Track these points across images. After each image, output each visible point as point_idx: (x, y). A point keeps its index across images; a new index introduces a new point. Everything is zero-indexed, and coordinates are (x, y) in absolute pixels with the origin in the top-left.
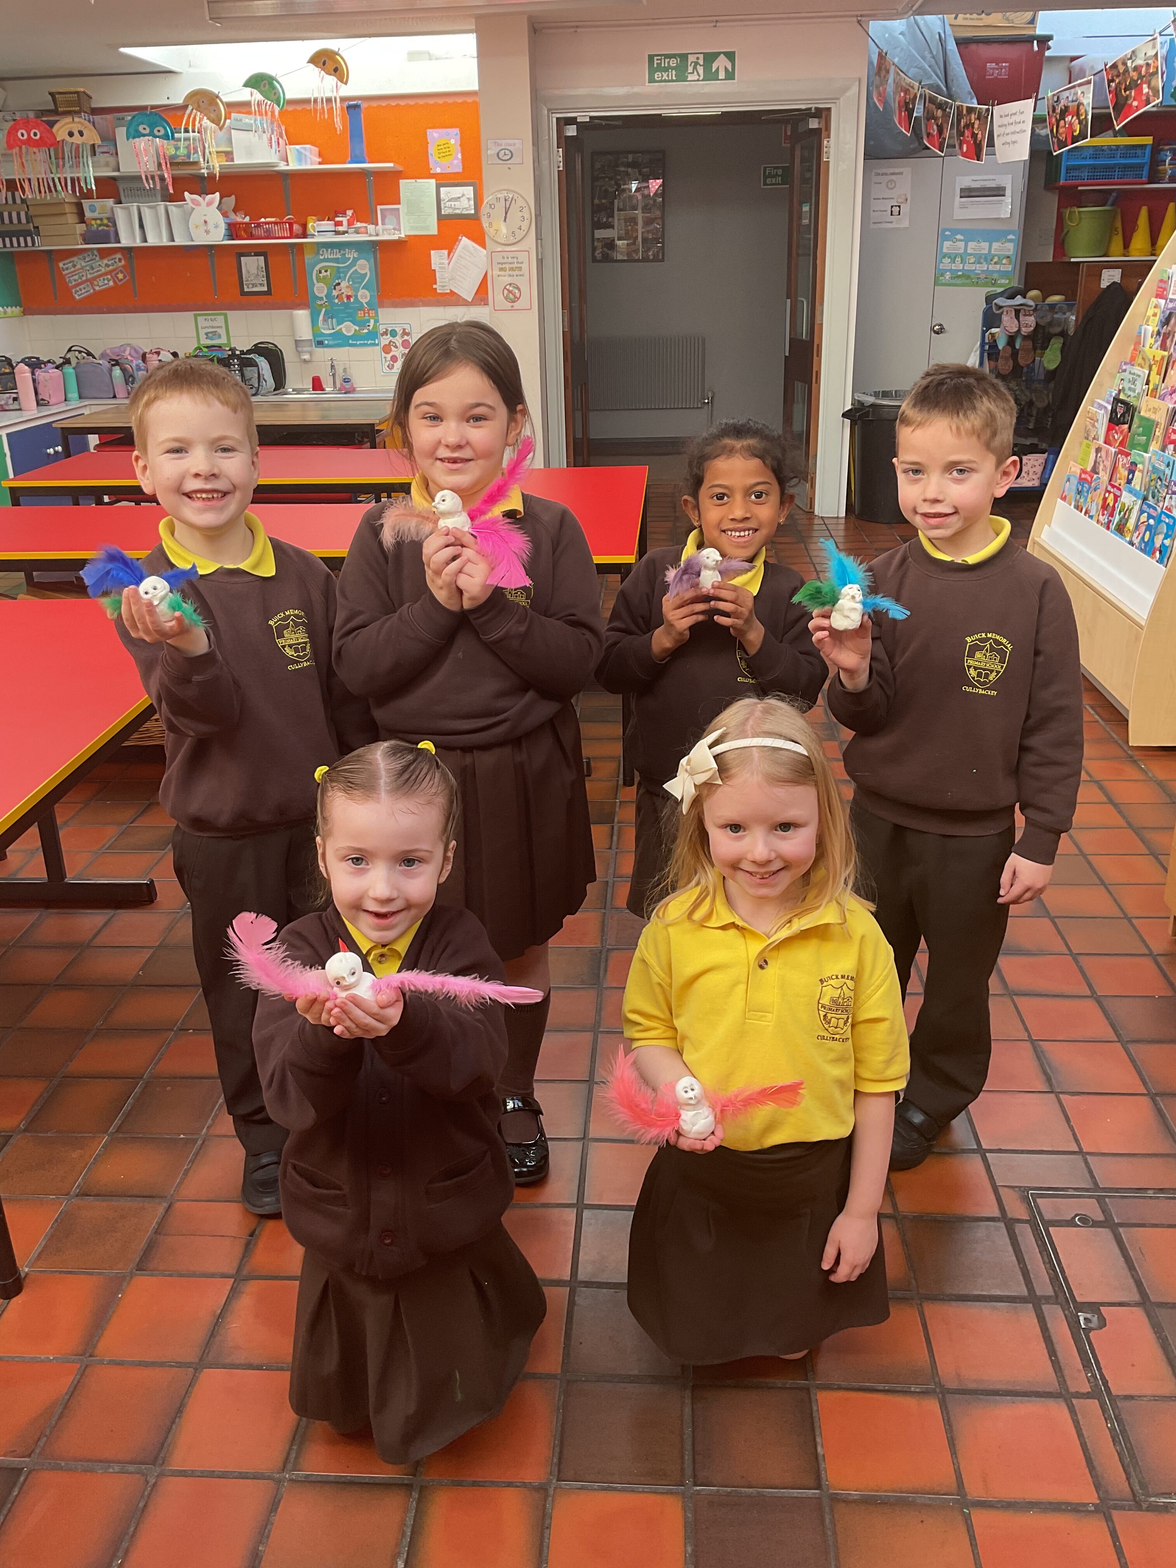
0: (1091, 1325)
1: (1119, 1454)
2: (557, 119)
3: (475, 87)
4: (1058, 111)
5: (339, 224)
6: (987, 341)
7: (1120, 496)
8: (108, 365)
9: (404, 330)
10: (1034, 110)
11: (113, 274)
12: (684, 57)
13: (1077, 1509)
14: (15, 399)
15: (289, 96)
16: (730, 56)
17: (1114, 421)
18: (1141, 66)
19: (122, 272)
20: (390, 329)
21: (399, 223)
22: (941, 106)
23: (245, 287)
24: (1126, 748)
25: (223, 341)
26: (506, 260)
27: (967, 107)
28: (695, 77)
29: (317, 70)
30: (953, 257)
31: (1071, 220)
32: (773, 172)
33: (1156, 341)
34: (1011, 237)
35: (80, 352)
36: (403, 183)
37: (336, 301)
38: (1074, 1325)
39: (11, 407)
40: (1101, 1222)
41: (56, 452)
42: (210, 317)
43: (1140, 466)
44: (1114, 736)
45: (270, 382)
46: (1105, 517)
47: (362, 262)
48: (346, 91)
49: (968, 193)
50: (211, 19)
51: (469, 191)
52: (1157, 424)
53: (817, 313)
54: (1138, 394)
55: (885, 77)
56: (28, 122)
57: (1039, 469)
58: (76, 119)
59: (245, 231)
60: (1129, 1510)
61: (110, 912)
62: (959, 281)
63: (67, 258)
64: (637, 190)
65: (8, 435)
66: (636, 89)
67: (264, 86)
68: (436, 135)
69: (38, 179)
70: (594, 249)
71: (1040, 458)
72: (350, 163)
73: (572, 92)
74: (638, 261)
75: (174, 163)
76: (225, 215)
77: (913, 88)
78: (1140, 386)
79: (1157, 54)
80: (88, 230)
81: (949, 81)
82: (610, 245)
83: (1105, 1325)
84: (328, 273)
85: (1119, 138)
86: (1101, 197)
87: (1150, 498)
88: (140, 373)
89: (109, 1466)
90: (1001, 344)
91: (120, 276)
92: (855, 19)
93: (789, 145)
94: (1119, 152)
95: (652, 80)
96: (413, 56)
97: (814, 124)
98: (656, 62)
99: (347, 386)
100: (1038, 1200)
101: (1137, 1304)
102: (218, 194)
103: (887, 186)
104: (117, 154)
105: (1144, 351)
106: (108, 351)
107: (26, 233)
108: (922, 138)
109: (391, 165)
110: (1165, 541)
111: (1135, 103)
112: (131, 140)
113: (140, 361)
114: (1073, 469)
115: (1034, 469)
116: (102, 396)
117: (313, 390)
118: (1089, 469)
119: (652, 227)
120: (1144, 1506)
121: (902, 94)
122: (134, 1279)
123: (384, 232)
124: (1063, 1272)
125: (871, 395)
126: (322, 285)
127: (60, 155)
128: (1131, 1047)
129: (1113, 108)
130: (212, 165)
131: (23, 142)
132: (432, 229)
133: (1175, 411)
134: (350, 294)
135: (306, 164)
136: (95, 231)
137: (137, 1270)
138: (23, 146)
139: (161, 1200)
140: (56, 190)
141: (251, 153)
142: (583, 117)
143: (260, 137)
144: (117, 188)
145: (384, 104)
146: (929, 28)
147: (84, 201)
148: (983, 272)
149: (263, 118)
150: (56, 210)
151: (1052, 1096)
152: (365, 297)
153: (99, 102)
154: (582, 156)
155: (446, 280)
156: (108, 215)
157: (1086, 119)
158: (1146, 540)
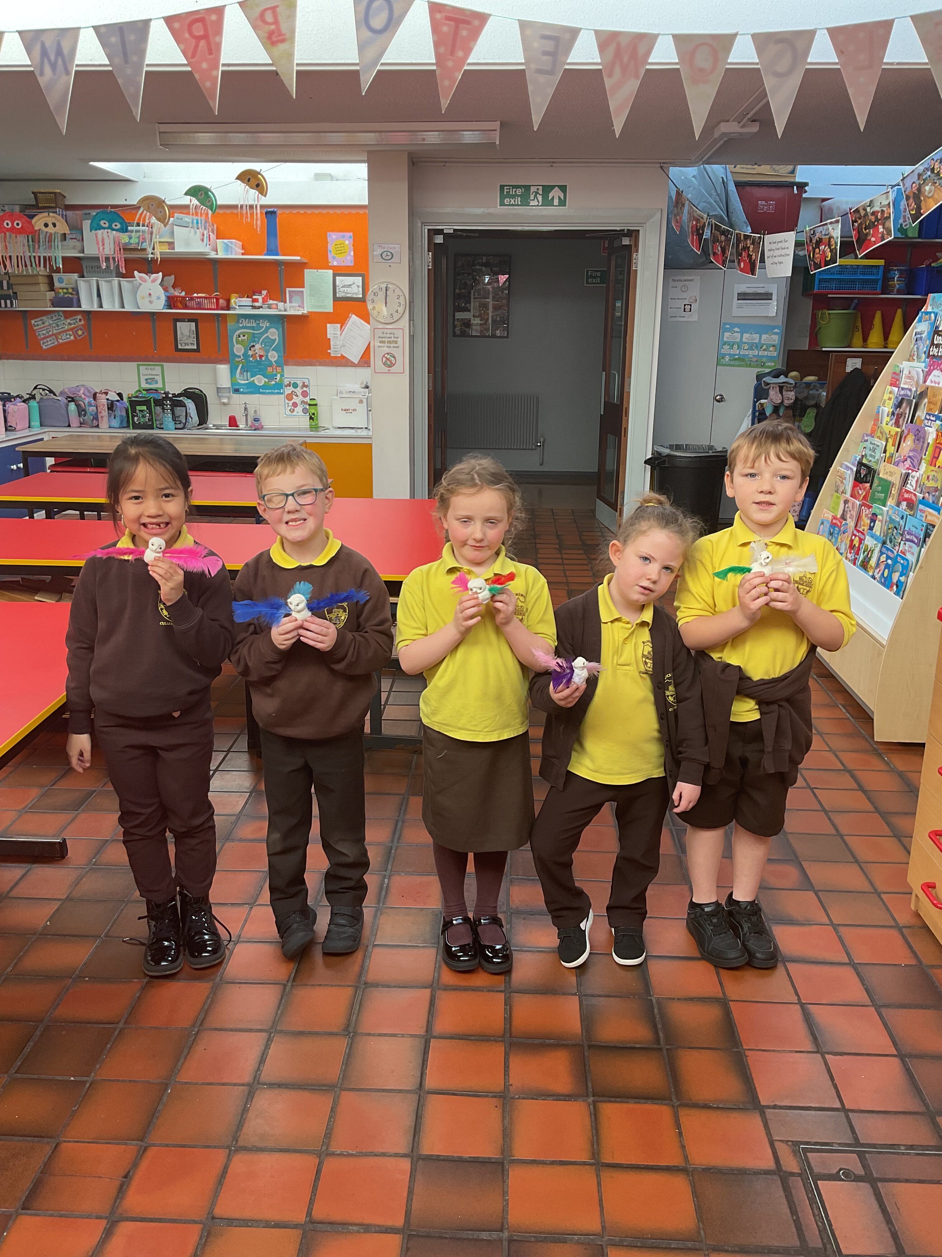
2: (428, 230)
3: (367, 203)
4: (814, 241)
5: (256, 300)
6: (757, 409)
7: (864, 540)
8: (66, 401)
9: (304, 383)
10: (796, 239)
11: (74, 331)
12: (527, 188)
15: (220, 203)
16: (563, 188)
17: (859, 480)
18: (878, 212)
19: (81, 330)
20: (292, 382)
21: (303, 303)
22: (724, 233)
23: (179, 345)
24: (872, 743)
25: (159, 385)
26: (385, 335)
27: (744, 235)
28: (535, 203)
29: (243, 185)
30: (731, 344)
31: (822, 318)
32: (594, 274)
33: (891, 420)
34: (776, 330)
35: (44, 390)
36: (307, 271)
37: (251, 359)
40: (861, 1176)
41: (18, 468)
42: (149, 367)
43: (879, 517)
44: (863, 732)
45: (195, 419)
46: (852, 555)
47: (273, 330)
48: (264, 201)
49: (743, 296)
50: (161, 145)
51: (359, 280)
52: (893, 484)
53: (626, 384)
54: (878, 460)
55: (681, 209)
56: (12, 214)
58: (51, 214)
59: (181, 302)
61: (27, 866)
62: (737, 363)
63: (38, 317)
64: (489, 283)
66: (491, 210)
67: (201, 195)
68: (334, 237)
69: (17, 257)
70: (454, 326)
72: (265, 255)
73: (441, 211)
74: (488, 337)
75: (126, 249)
76: (166, 290)
77: (702, 218)
78: (879, 454)
79: (889, 203)
80: (56, 297)
81: (730, 214)
82: (467, 324)
84: (246, 338)
85: (859, 261)
86: (846, 303)
87: (888, 542)
88: (91, 409)
90: (769, 411)
91: (80, 332)
92: (659, 165)
93: (606, 254)
94: (859, 270)
95: (502, 204)
96: (318, 177)
97: (626, 241)
98: (506, 190)
99: (256, 424)
100: (808, 1154)
102: (161, 273)
103: (682, 290)
104: (83, 240)
105: (882, 427)
106: (66, 390)
107: (6, 297)
108: (709, 255)
109: (299, 258)
110: (901, 578)
111: (873, 239)
112: (93, 231)
113: (92, 399)
114: (826, 515)
116: (59, 425)
117: (230, 426)
118: (839, 516)
119: (499, 312)
121: (694, 223)
122: (19, 1217)
123: (291, 308)
124: (830, 1225)
125: (667, 448)
126: (241, 346)
127: (37, 241)
128: (884, 1011)
129: (857, 241)
130: (158, 252)
131: (8, 230)
132: (328, 307)
133: (908, 475)
134: (262, 354)
135: (231, 254)
136: (61, 298)
137: (22, 1209)
138: (8, 233)
139: (49, 1140)
140: (31, 266)
141: (187, 243)
142: (448, 229)
143: (195, 233)
144: (81, 266)
145: (295, 211)
146: (715, 173)
147: (53, 274)
148: (755, 356)
149: (199, 218)
150: (31, 281)
151: (819, 1055)
152: (274, 357)
153: (71, 201)
154: (447, 256)
155: (338, 347)
156: (74, 286)
157: (836, 248)
158: (885, 576)
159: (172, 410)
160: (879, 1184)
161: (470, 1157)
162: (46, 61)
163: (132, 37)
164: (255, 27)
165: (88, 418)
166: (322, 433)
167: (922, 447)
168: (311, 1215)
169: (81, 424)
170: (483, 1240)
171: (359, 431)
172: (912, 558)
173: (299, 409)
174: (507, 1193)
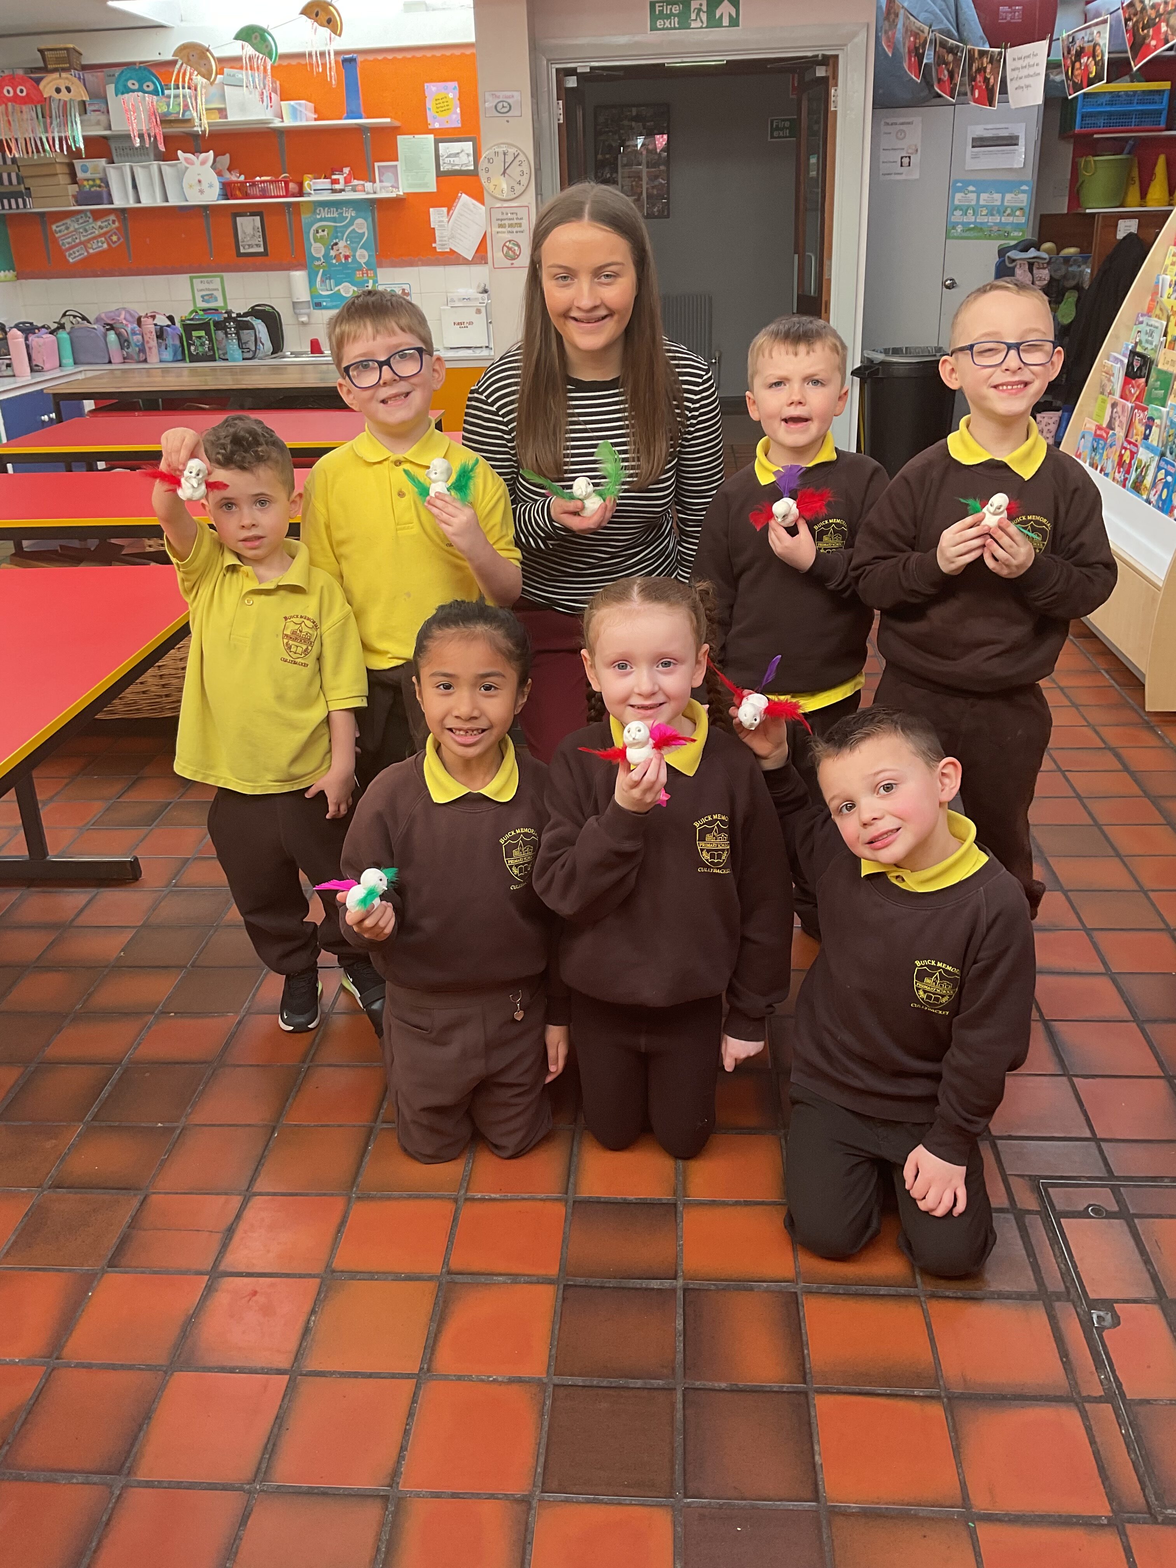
0: (1106, 1324)
1: (1133, 1462)
2: (557, 70)
3: (472, 39)
4: (1073, 52)
5: (336, 182)
7: (1137, 453)
8: (103, 330)
9: (404, 290)
10: (1048, 55)
11: (107, 236)
13: (1089, 1523)
14: (8, 365)
15: (282, 50)
17: (1131, 374)
18: (1159, 5)
19: (115, 234)
21: (397, 181)
22: (952, 50)
23: (241, 248)
24: (1143, 714)
25: (220, 303)
26: (505, 217)
27: (979, 51)
28: (698, 24)
29: (310, 21)
30: (964, 209)
31: (1086, 169)
32: (781, 124)
33: (1174, 292)
34: (1024, 187)
35: (75, 317)
36: (400, 138)
37: (334, 261)
38: (1086, 1325)
39: (5, 374)
40: (1115, 1213)
41: (51, 419)
42: (206, 280)
43: (1157, 421)
44: (1131, 701)
45: (268, 345)
46: (1121, 474)
47: (360, 221)
48: (339, 44)
49: (980, 142)
51: (468, 146)
53: (826, 268)
54: (1156, 346)
55: (894, 21)
56: (16, 79)
57: (1053, 428)
58: (63, 76)
59: (240, 189)
60: (1144, 1523)
61: (93, 891)
62: (970, 234)
63: (62, 220)
64: (643, 145)
66: (638, 38)
67: (256, 38)
68: (434, 89)
69: (25, 139)
71: (1055, 416)
72: (346, 118)
73: (572, 41)
75: (165, 121)
76: (219, 174)
77: (923, 32)
78: (1158, 338)
80: (81, 192)
81: (960, 26)
83: (1119, 1324)
84: (325, 233)
85: (1135, 83)
86: (1117, 146)
87: (1168, 454)
88: (136, 338)
89: (74, 1477)
91: (115, 238)
93: (796, 95)
94: (1136, 98)
95: (654, 28)
96: (409, 7)
97: (821, 72)
98: (657, 9)
100: (1050, 1190)
101: (1153, 1302)
102: (211, 152)
103: (897, 138)
104: (108, 112)
105: (1162, 302)
106: (103, 316)
107: (17, 195)
108: (933, 86)
109: (388, 120)
112: (119, 96)
113: (135, 325)
114: (1088, 426)
115: (1048, 427)
116: (97, 361)
117: (312, 353)
118: (1104, 426)
119: (656, 183)
120: (1160, 1519)
121: (912, 39)
122: (106, 1275)
123: (382, 189)
124: (1075, 1267)
125: (881, 352)
126: (320, 245)
127: (48, 114)
128: (1148, 1027)
129: (1131, 49)
130: (202, 123)
131: (10, 100)
132: (431, 186)
134: (348, 254)
135: (301, 120)
136: (87, 192)
137: (108, 1267)
138: (10, 104)
139: (136, 1192)
141: (243, 108)
142: (583, 68)
143: (252, 93)
144: (109, 148)
145: (380, 57)
147: (74, 161)
148: (996, 224)
149: (255, 72)
150: (46, 171)
151: (1064, 1079)
152: (364, 257)
153: (89, 59)
154: (583, 109)
155: (446, 239)
156: (101, 175)
157: (1102, 59)
158: (1164, 497)
159: (237, 334)
160: (1136, 1221)
161: (637, 1199)
165: (133, 350)
168: (448, 1265)
169: (125, 359)
170: (653, 1289)
171: (478, 351)
174: (682, 1237)
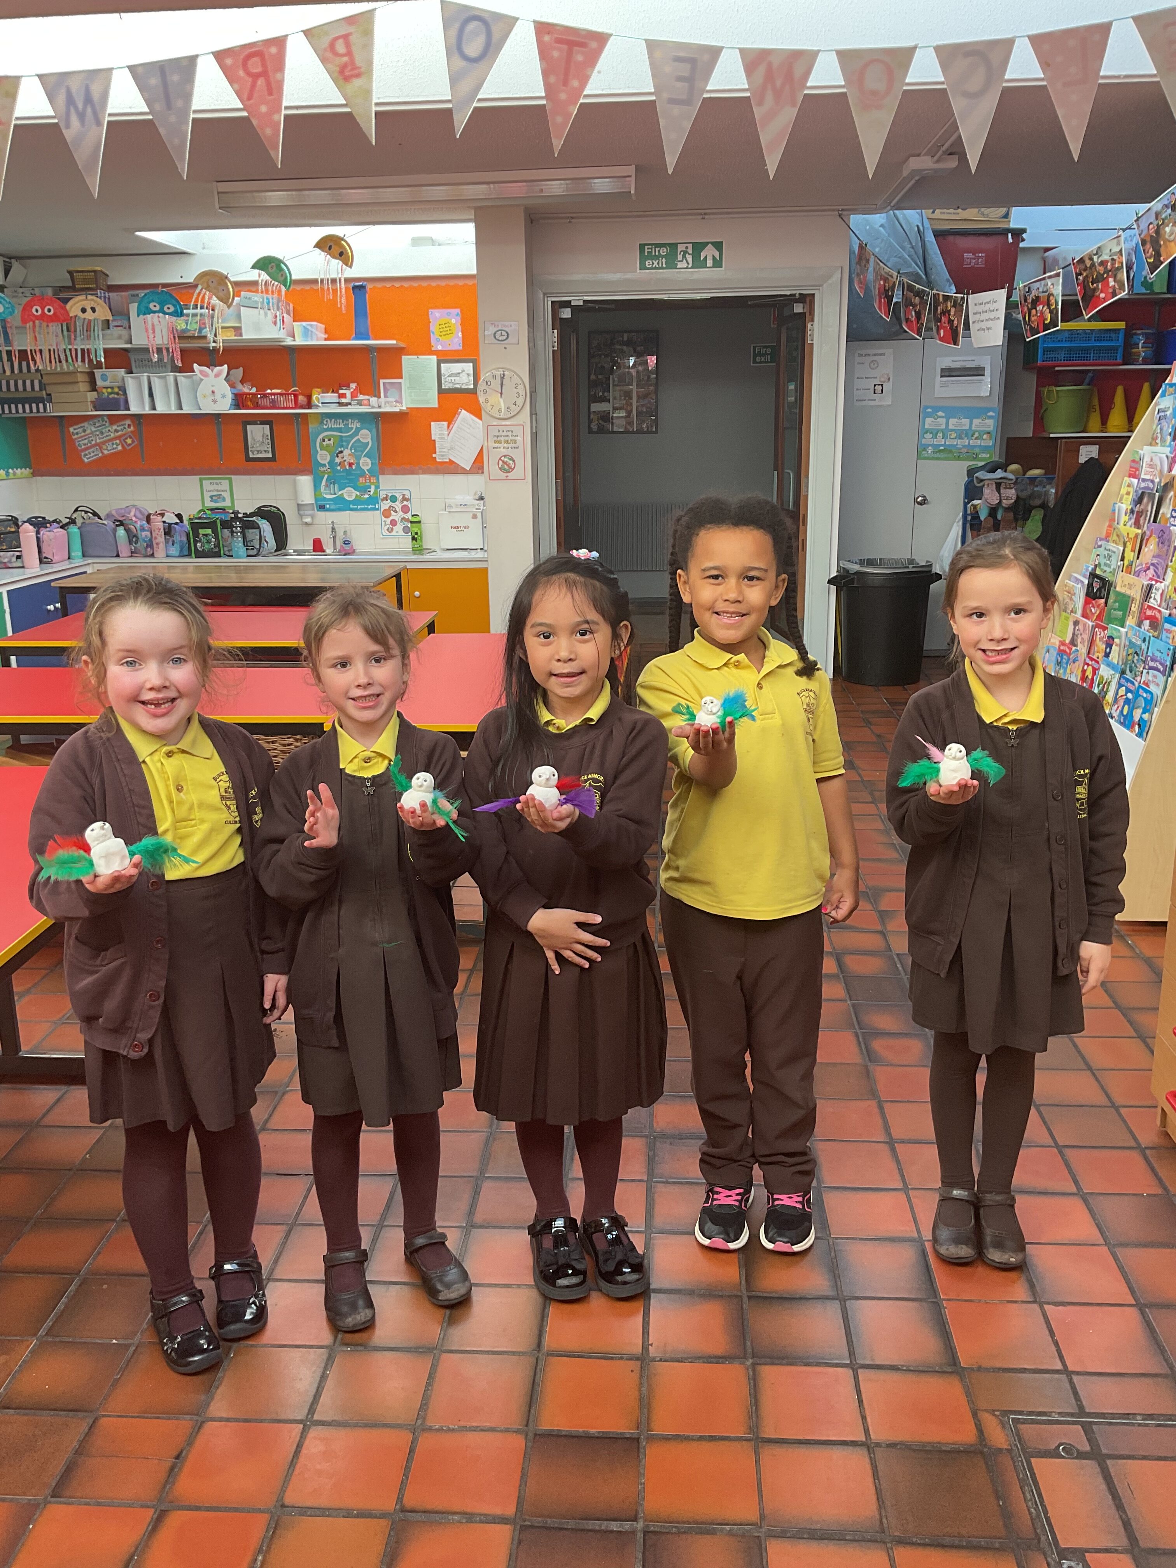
2: (553, 302)
3: (475, 272)
4: (1030, 301)
5: (343, 396)
6: (969, 512)
7: (1099, 669)
8: (113, 526)
9: (404, 495)
10: (1007, 299)
11: (122, 439)
12: (674, 246)
14: (18, 557)
15: (296, 277)
16: (718, 246)
17: (1091, 595)
18: (1107, 262)
19: (130, 437)
20: (390, 495)
21: (401, 397)
22: (919, 294)
23: (250, 453)
25: (227, 503)
26: (501, 433)
27: (945, 296)
28: (684, 264)
29: (323, 254)
30: (935, 432)
31: (1049, 398)
32: (763, 351)
33: (1130, 519)
34: (991, 414)
35: (86, 512)
36: (405, 358)
37: (339, 468)
39: (15, 565)
40: (1086, 1453)
41: (55, 609)
42: (214, 481)
43: (1117, 640)
45: (272, 543)
47: (365, 432)
48: (350, 273)
49: (948, 373)
50: (220, 208)
51: (469, 367)
52: (1133, 599)
53: (803, 485)
54: (1114, 570)
55: (865, 266)
56: (43, 299)
58: (90, 297)
59: (251, 401)
61: (64, 1088)
62: (941, 455)
63: (77, 423)
64: (634, 367)
65: (8, 592)
66: (629, 276)
67: (272, 268)
68: (437, 315)
69: (50, 350)
70: (590, 421)
72: (354, 339)
73: (566, 278)
74: (633, 432)
75: (183, 336)
76: (232, 386)
77: (892, 276)
78: (1115, 562)
79: (1121, 251)
80: (99, 398)
81: (928, 270)
82: (606, 417)
84: (331, 442)
85: (1093, 324)
86: (1078, 377)
87: (1128, 671)
88: (144, 534)
90: (983, 515)
91: (129, 441)
92: (836, 213)
93: (775, 326)
94: (1094, 335)
95: (643, 267)
96: (416, 241)
97: (798, 308)
98: (647, 250)
99: (347, 549)
100: (1020, 1426)
101: (1125, 1551)
102: (226, 366)
103: (870, 367)
104: (129, 327)
105: (1118, 529)
106: (114, 512)
107: (38, 400)
108: (901, 322)
109: (394, 342)
110: (1144, 716)
111: (1102, 295)
112: (141, 316)
113: (144, 522)
114: (1052, 640)
116: (105, 554)
117: (314, 551)
118: (1067, 642)
119: (646, 401)
121: (882, 282)
122: (48, 1506)
123: (386, 404)
124: (1046, 1513)
125: (856, 563)
126: (326, 453)
127: (73, 330)
128: (1119, 1251)
129: (1082, 298)
130: (220, 339)
131: (37, 318)
132: (433, 402)
133: (1150, 588)
134: (352, 461)
135: (312, 340)
136: (104, 399)
137: (52, 1497)
138: (37, 322)
139: (86, 1414)
140: (67, 361)
141: (257, 327)
142: (577, 301)
143: (266, 314)
144: (129, 359)
145: (388, 285)
146: (908, 221)
147: (95, 371)
148: (964, 446)
149: (270, 296)
150: (67, 379)
151: (1036, 1307)
152: (367, 464)
153: (115, 280)
154: (577, 335)
155: (445, 450)
156: (120, 384)
157: (1056, 308)
158: (1125, 713)
159: (243, 533)
160: (1109, 1462)
161: (599, 1432)
162: (72, 110)
163: (175, 78)
164: (324, 60)
165: (141, 545)
166: (428, 556)
167: (1167, 551)
168: (401, 1502)
169: (133, 553)
170: (612, 1531)
171: (473, 552)
172: (1156, 690)
173: (399, 528)
174: (644, 1474)
